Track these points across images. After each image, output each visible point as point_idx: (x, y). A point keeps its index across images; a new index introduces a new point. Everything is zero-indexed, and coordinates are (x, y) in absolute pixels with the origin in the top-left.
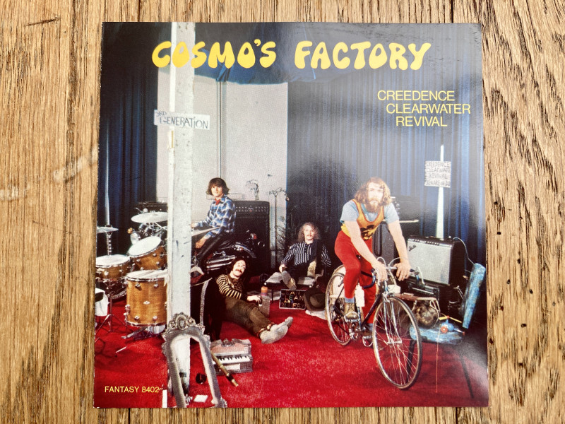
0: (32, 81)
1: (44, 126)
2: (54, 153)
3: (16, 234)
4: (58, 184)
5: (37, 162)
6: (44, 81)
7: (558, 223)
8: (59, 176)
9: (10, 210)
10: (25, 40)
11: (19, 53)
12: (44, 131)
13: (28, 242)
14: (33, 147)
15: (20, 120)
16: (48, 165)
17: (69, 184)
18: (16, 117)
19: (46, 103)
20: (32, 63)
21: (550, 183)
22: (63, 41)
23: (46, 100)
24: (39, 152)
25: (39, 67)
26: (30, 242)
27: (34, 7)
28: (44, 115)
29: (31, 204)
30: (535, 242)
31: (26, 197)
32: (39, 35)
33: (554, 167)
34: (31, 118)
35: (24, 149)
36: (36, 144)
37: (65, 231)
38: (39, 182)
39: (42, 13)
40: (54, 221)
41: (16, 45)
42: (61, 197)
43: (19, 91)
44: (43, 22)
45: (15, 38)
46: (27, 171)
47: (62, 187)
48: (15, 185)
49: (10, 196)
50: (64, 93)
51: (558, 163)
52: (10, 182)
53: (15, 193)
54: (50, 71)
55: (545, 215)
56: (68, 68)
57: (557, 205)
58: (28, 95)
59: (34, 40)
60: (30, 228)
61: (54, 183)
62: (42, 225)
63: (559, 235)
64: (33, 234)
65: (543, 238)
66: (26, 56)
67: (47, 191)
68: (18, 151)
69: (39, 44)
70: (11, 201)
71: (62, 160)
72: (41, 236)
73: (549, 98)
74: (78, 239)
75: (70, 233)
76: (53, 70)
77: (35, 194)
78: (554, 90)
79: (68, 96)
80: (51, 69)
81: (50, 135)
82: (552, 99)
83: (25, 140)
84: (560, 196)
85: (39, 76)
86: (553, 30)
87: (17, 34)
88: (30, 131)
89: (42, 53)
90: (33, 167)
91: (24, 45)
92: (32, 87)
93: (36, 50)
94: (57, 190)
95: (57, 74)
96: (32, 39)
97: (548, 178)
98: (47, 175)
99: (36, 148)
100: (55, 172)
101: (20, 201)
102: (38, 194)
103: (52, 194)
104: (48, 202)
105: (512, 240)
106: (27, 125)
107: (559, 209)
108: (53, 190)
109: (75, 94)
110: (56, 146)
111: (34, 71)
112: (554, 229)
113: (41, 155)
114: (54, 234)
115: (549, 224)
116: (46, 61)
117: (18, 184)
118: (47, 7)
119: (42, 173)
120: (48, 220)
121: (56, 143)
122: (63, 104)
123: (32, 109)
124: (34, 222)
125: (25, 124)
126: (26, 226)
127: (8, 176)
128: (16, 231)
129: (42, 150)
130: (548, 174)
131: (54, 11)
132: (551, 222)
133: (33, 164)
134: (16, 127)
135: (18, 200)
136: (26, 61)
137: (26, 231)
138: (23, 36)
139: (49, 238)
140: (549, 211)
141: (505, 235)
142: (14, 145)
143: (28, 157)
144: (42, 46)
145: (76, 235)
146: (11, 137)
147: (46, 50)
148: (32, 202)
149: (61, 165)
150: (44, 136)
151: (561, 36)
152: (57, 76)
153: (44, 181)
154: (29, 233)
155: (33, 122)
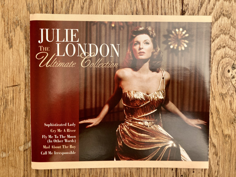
0: (9, 110)
1: (15, 129)
2: (19, 139)
3: (6, 170)
4: (21, 152)
5: (12, 143)
6: (14, 110)
7: (216, 168)
8: (22, 148)
9: (3, 161)
10: (6, 93)
11: (4, 99)
12: (15, 131)
13: (10, 174)
14: (11, 137)
15: (5, 126)
16: (17, 144)
17: (25, 152)
18: (3, 125)
19: (15, 119)
20: (9, 103)
21: (215, 153)
22: (21, 94)
23: (15, 118)
24: (13, 139)
25: (12, 105)
26: (11, 174)
27: (9, 80)
28: (15, 124)
29: (11, 159)
30: (207, 175)
31: (9, 157)
32: (12, 92)
33: (217, 146)
34: (10, 126)
35: (7, 138)
36: (12, 136)
37: (24, 170)
38: (13, 151)
39: (12, 82)
40: (20, 166)
41: (2, 95)
42: (23, 157)
43: (4, 114)
44: (13, 86)
45: (2, 93)
46: (9, 147)
47: (23, 153)
48: (4, 152)
49: (3, 156)
50: (22, 116)
51: (218, 145)
52: (2, 150)
53: (4, 155)
54: (17, 107)
55: (212, 165)
56: (24, 105)
57: (217, 161)
58: (8, 116)
59: (10, 93)
60: (11, 168)
61: (19, 151)
62: (16, 167)
63: (217, 173)
64: (12, 171)
65: (211, 174)
66: (7, 100)
67: (17, 154)
68: (5, 139)
69: (12, 95)
70: (3, 158)
71: (23, 142)
72: (15, 172)
73: (216, 119)
74: (30, 173)
75: (26, 171)
76: (18, 106)
77: (12, 156)
78: (219, 116)
79: (24, 116)
80: (17, 106)
81: (17, 132)
82: (217, 119)
83: (7, 134)
84: (218, 157)
85: (12, 109)
86: (220, 91)
87: (2, 91)
88: (9, 131)
89: (13, 99)
90: (11, 145)
91: (5, 95)
92: (9, 113)
93: (10, 98)
94: (21, 154)
95: (19, 107)
96: (9, 93)
97: (214, 151)
98: (17, 148)
99: (12, 137)
100: (20, 147)
101: (7, 158)
102: (13, 155)
103: (19, 156)
104: (17, 159)
105: (199, 175)
106: (8, 128)
107: (217, 163)
108: (19, 154)
109: (27, 116)
110: (20, 137)
111: (10, 106)
112: (215, 170)
113: (14, 140)
114: (20, 171)
115: (213, 168)
116: (15, 102)
117: (6, 152)
118: (15, 80)
119: (15, 148)
120: (18, 166)
121: (20, 136)
122: (22, 120)
123: (10, 122)
124: (12, 166)
125: (7, 128)
126: (9, 168)
127: (1, 148)
128: (6, 169)
129: (14, 138)
130: (214, 149)
131: (17, 82)
132: (214, 168)
133: (11, 144)
134: (4, 129)
135: (6, 158)
136: (7, 102)
137: (9, 170)
138: (5, 92)
139: (18, 173)
140: (214, 164)
141: (196, 173)
142: (3, 136)
143: (9, 141)
144: (13, 96)
145: (29, 171)
146: (2, 133)
147: (15, 98)
148: (11, 158)
149: (22, 144)
150: (15, 133)
151: (223, 94)
152: (19, 108)
153: (16, 150)
154: (10, 170)
155: (10, 127)
